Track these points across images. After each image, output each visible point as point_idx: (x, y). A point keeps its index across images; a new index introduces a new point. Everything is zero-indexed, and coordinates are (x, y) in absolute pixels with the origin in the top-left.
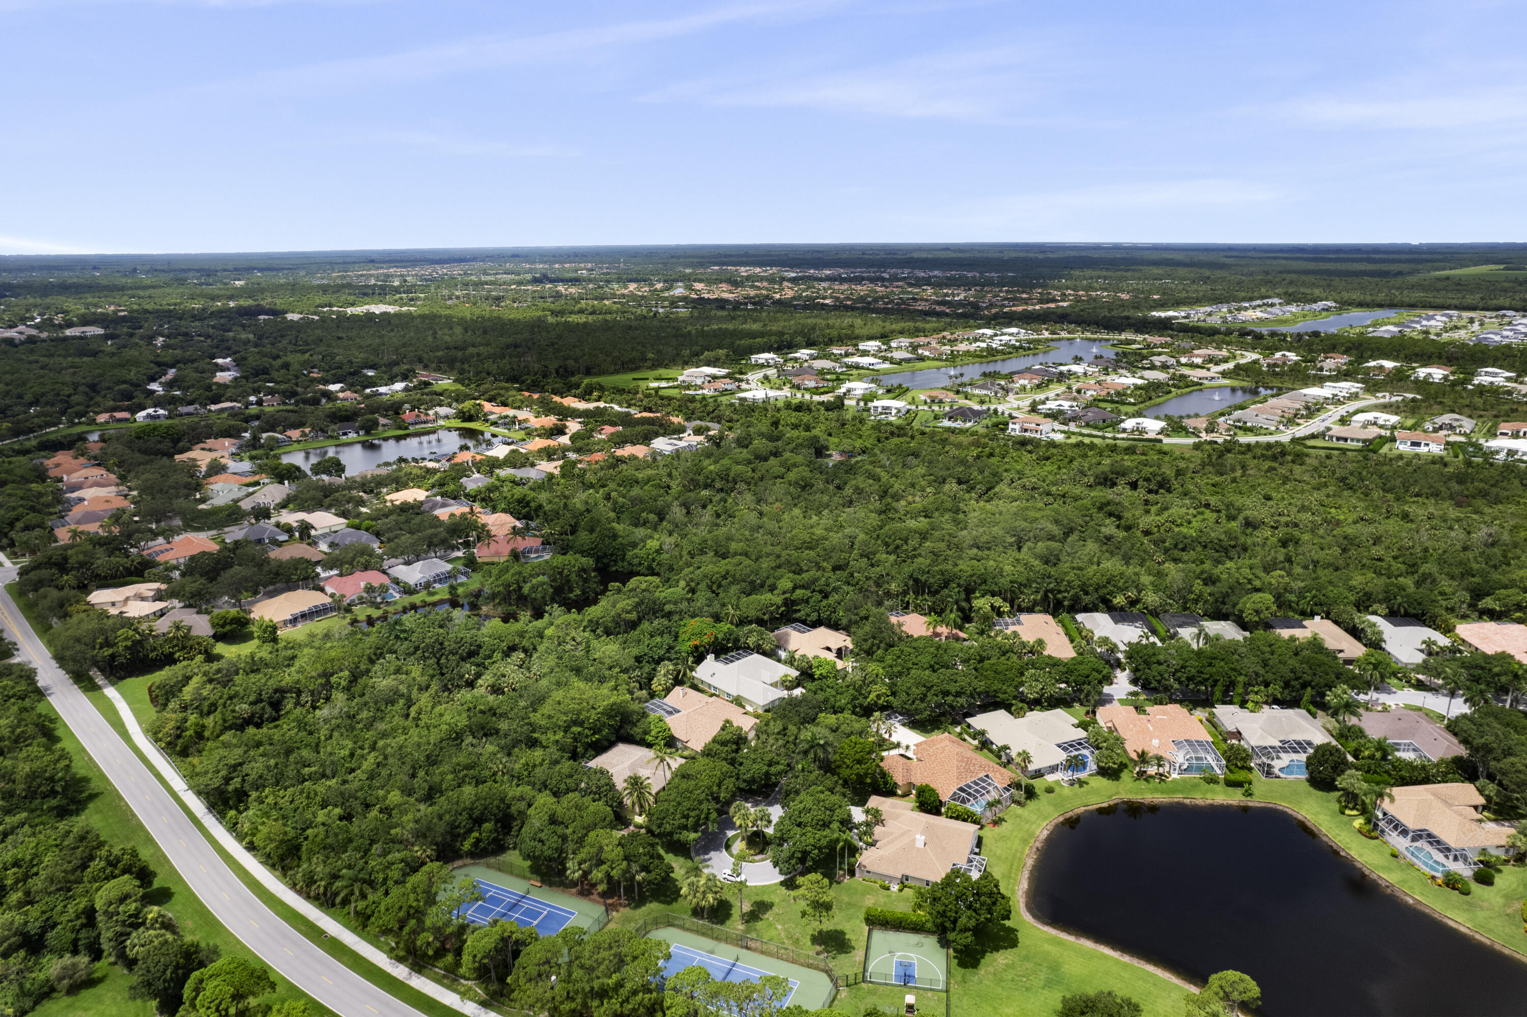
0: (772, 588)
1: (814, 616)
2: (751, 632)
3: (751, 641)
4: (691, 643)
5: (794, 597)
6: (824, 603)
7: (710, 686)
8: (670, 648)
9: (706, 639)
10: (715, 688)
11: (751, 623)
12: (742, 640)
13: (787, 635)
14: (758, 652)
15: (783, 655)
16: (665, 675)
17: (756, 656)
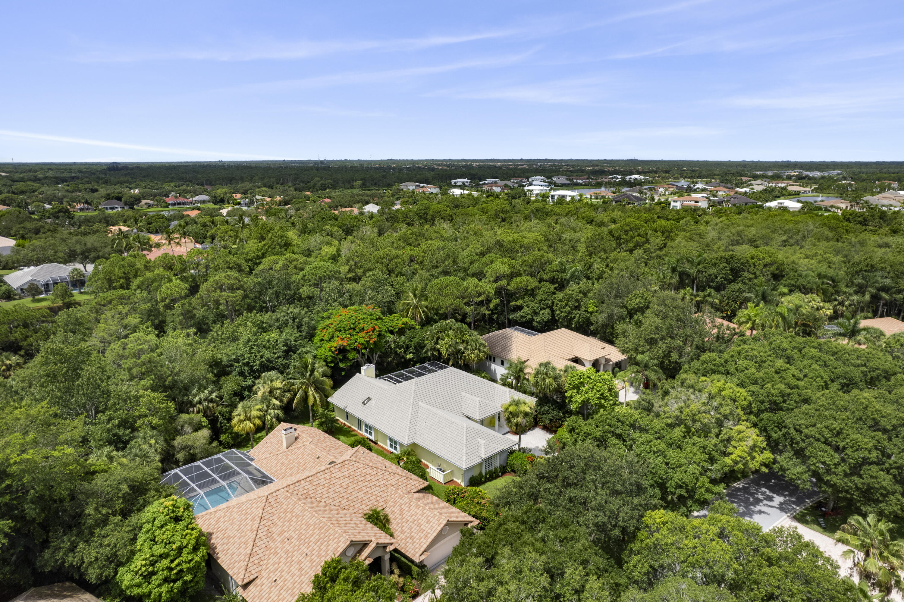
0: (480, 276)
1: (545, 315)
2: (443, 330)
3: (444, 346)
4: (336, 343)
5: (512, 287)
6: (560, 295)
7: (360, 422)
8: (290, 350)
9: (361, 338)
10: (369, 428)
11: (445, 317)
12: (429, 344)
13: (506, 338)
14: (455, 365)
15: (500, 371)
16: (264, 399)
17: (451, 370)
